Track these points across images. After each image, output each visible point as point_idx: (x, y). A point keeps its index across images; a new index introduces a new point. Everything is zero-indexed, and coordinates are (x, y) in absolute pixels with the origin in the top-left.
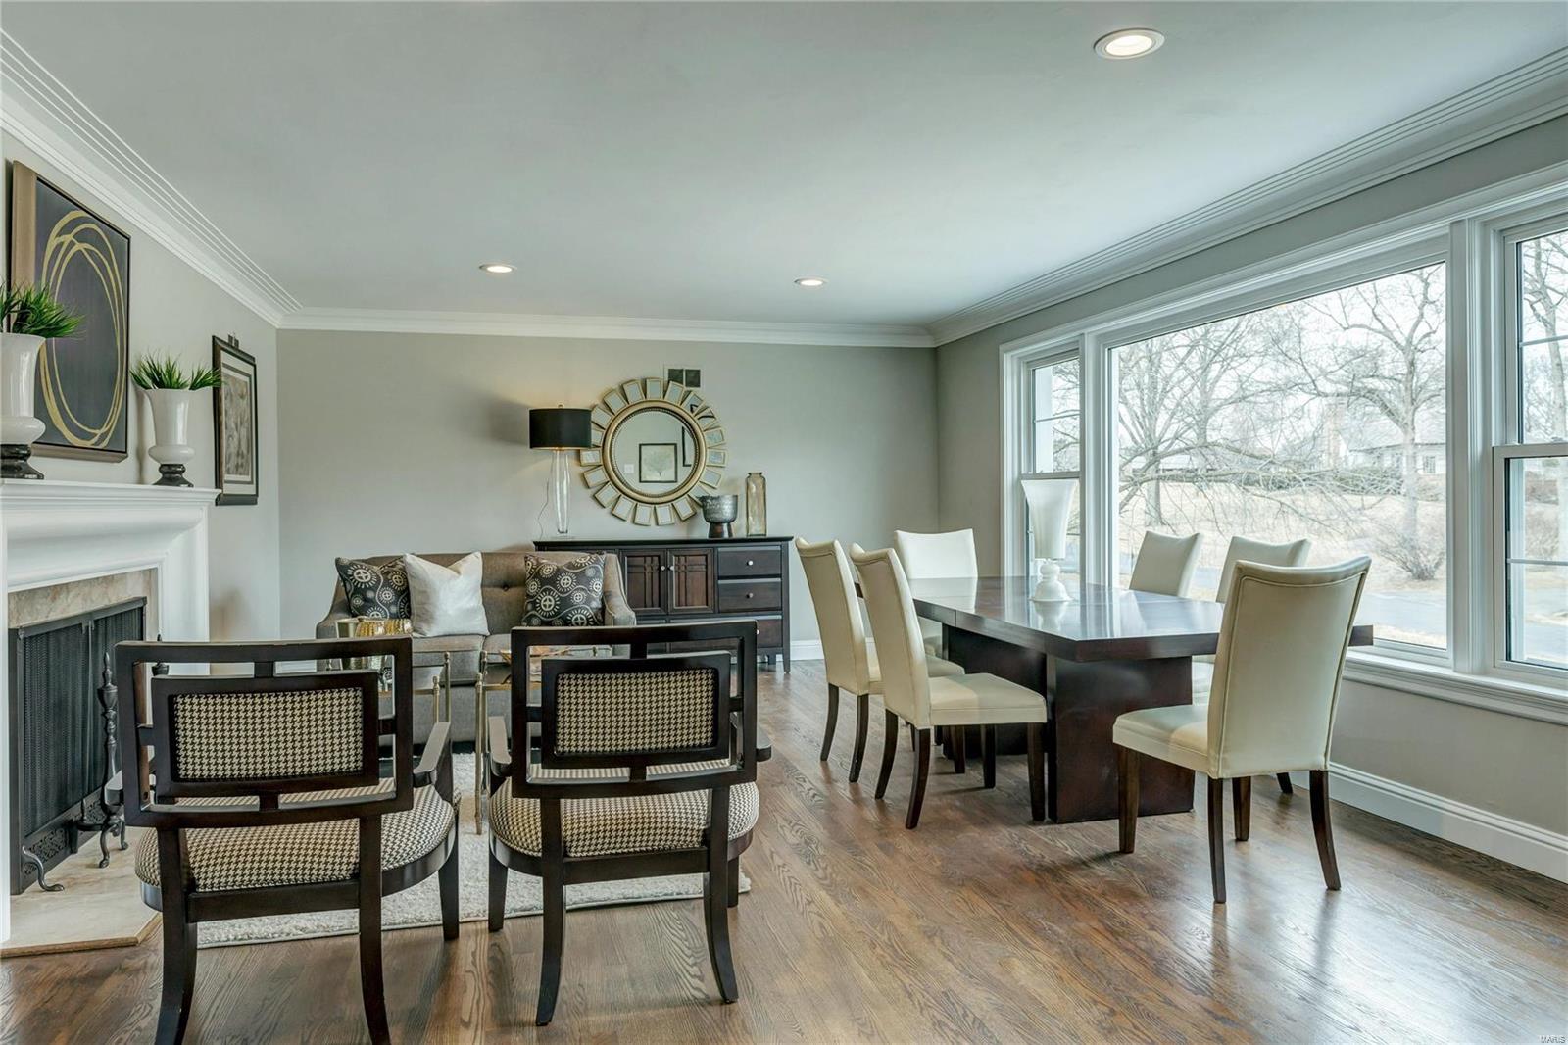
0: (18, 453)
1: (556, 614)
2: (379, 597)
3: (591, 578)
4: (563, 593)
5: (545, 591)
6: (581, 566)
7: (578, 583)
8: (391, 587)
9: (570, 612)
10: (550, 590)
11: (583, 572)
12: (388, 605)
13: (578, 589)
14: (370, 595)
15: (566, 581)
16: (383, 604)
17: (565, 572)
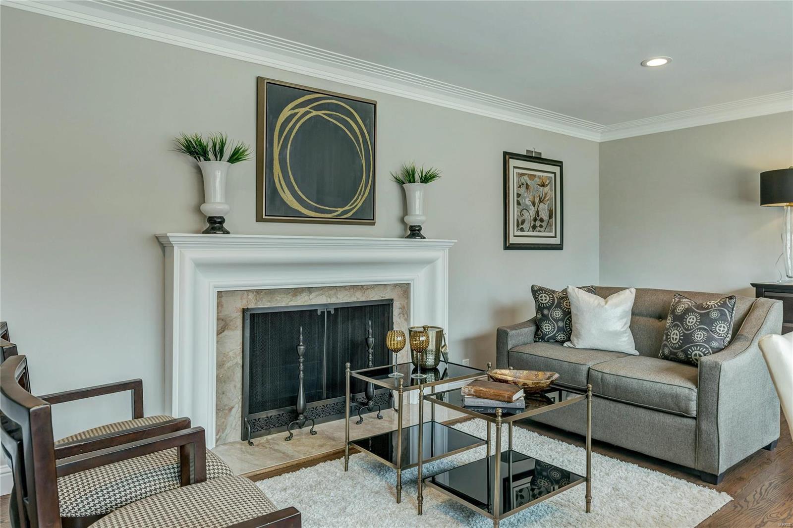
0: (215, 221)
1: (680, 347)
2: (551, 315)
3: (716, 320)
4: (687, 330)
5: (674, 326)
6: (708, 308)
7: (701, 323)
8: (561, 308)
9: (690, 347)
10: (678, 326)
11: (708, 314)
12: (557, 321)
13: (700, 329)
14: (546, 312)
15: (691, 320)
16: (554, 319)
17: (693, 311)
